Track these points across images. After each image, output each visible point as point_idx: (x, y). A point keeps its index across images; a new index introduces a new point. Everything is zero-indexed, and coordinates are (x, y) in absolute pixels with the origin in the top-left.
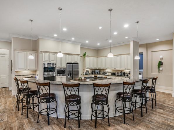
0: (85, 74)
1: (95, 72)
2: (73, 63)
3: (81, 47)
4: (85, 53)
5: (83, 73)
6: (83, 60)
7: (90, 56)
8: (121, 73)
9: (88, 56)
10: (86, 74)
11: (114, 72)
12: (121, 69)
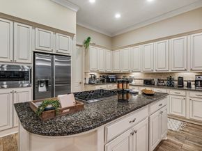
0: (87, 83)
1: (108, 78)
2: (54, 53)
3: (77, 25)
4: (89, 38)
5: (84, 80)
6: (84, 53)
7: (97, 46)
8: (170, 80)
9: (94, 44)
10: (90, 83)
11: (149, 78)
12: (170, 71)
